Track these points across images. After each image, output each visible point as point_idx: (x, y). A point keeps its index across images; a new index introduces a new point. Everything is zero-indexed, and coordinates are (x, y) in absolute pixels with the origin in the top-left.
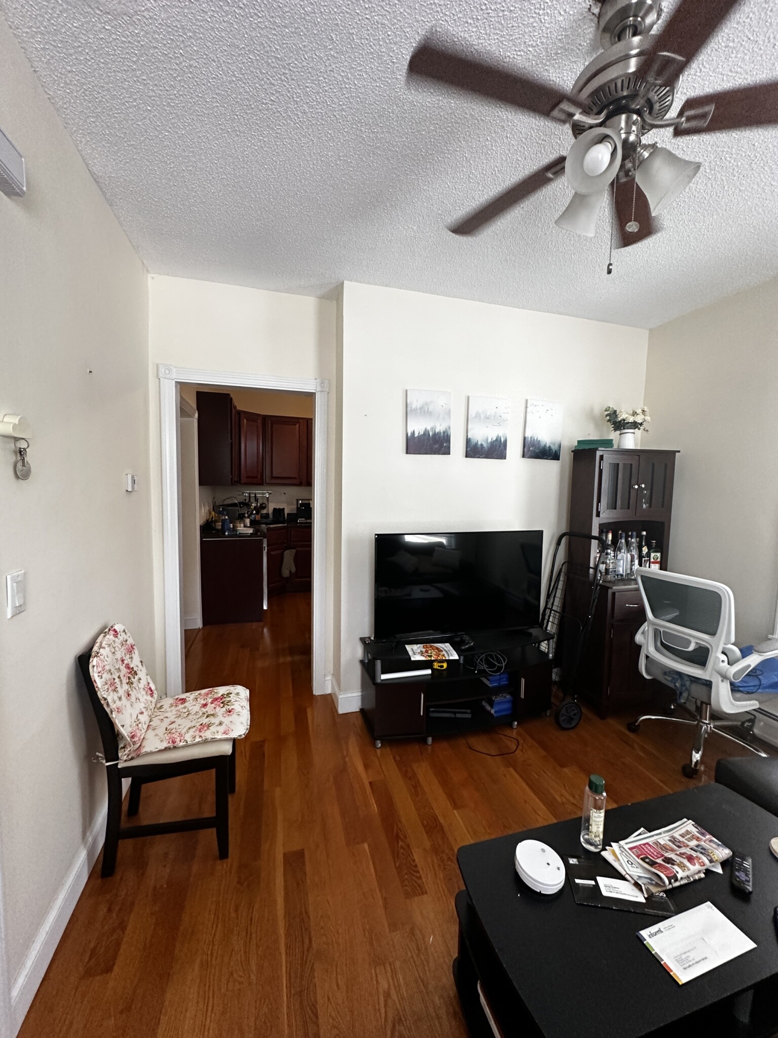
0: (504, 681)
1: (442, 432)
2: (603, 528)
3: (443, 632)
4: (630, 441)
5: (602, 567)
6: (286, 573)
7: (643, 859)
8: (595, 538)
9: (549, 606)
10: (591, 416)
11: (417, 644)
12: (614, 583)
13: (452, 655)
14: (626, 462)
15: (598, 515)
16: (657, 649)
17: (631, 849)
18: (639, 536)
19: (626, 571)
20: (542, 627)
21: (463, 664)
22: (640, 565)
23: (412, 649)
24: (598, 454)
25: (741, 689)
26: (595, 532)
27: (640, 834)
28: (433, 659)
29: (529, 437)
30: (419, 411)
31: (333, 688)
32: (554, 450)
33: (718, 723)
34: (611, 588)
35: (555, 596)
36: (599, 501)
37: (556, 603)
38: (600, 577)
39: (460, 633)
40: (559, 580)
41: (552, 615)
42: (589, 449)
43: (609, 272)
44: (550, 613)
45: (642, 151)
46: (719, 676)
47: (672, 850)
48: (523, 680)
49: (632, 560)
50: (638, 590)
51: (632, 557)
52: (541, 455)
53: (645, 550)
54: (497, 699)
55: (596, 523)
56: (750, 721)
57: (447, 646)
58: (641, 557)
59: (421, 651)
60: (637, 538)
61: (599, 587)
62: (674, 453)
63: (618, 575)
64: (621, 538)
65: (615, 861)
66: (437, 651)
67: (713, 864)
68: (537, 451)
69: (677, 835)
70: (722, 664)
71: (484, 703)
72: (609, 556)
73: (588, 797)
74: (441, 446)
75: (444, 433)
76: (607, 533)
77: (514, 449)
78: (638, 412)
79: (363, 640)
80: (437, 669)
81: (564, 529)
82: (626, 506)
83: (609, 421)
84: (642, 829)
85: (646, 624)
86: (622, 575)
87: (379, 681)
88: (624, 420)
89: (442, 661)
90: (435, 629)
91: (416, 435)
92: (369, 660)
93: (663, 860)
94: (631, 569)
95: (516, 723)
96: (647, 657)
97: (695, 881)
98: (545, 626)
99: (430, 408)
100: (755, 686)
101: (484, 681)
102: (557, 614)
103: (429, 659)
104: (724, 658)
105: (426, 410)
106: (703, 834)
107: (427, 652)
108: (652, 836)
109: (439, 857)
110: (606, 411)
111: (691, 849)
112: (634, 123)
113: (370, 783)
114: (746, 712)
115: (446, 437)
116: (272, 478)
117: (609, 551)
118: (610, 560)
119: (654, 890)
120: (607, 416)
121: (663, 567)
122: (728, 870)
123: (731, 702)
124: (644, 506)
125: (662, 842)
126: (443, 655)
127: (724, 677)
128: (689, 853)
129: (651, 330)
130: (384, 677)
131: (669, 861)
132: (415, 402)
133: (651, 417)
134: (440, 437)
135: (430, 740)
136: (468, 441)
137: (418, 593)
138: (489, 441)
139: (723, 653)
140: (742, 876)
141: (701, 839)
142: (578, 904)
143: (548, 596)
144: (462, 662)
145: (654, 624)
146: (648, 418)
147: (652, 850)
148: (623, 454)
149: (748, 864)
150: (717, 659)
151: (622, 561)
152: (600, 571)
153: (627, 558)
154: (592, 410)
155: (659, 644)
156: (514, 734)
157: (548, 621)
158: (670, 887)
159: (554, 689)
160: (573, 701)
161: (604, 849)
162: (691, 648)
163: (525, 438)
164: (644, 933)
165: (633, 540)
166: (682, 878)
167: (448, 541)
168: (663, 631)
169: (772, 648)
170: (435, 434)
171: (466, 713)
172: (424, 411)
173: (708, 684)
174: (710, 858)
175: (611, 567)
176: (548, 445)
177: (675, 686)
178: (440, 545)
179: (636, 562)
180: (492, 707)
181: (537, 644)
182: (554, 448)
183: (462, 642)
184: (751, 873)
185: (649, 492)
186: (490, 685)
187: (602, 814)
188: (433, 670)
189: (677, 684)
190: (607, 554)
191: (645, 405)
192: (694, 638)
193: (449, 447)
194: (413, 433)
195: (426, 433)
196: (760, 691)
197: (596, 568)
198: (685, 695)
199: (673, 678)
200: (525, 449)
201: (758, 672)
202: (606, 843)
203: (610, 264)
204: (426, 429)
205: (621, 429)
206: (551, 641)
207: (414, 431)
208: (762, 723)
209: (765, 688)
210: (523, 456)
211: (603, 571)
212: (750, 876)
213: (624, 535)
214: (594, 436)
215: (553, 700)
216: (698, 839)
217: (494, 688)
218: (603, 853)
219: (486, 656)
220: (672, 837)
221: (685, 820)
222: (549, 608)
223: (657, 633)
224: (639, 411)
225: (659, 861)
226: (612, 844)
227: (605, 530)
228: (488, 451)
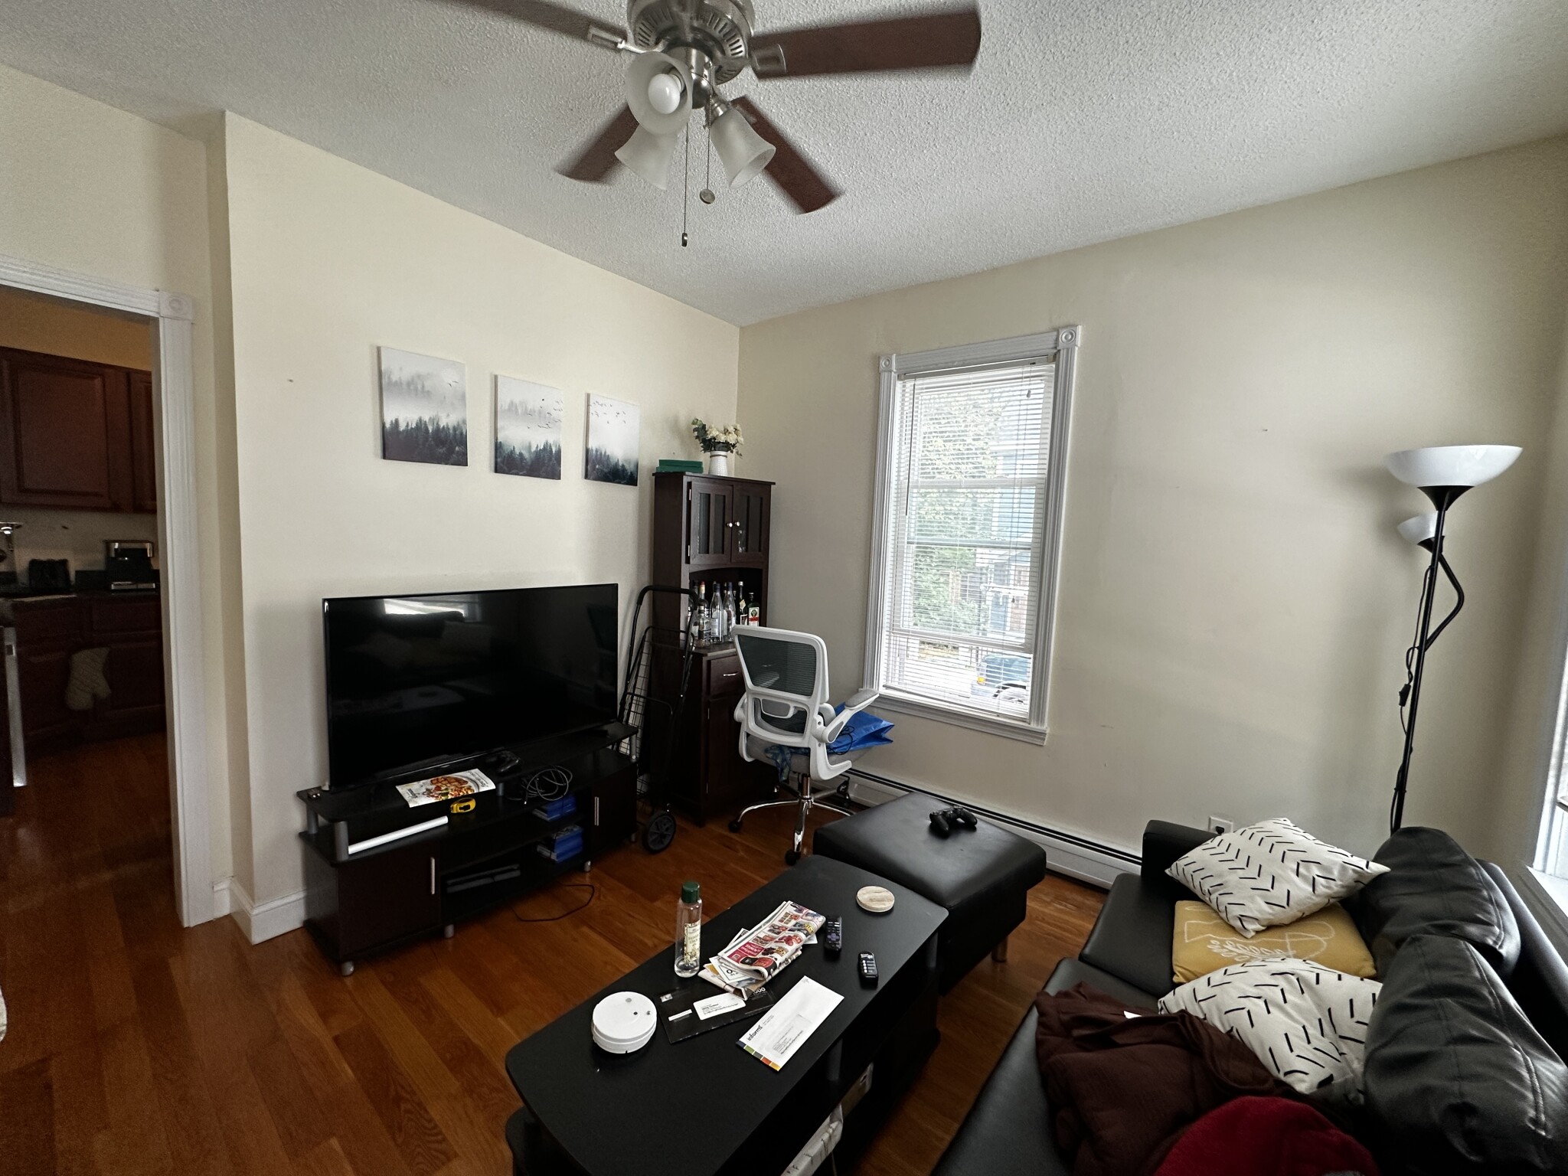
0: (569, 808)
1: (451, 426)
2: (696, 578)
3: (467, 753)
4: (723, 466)
5: (695, 629)
6: (80, 698)
7: (743, 962)
8: (685, 591)
9: (630, 690)
10: (674, 427)
11: (418, 780)
12: (708, 648)
13: (483, 785)
14: (719, 493)
15: (688, 561)
16: (757, 723)
17: (730, 957)
18: (736, 587)
19: (722, 632)
20: (621, 721)
21: (503, 797)
22: (738, 622)
23: (410, 790)
24: (686, 480)
25: (836, 750)
26: (685, 584)
27: (740, 936)
28: (450, 797)
29: (594, 449)
30: (404, 386)
31: (234, 899)
32: (629, 471)
33: (818, 796)
34: (706, 655)
35: (637, 676)
36: (688, 543)
37: (639, 685)
38: (693, 643)
39: (495, 750)
40: (642, 652)
41: (634, 702)
42: (674, 473)
43: (685, 244)
44: (632, 699)
45: (716, 105)
46: (816, 741)
47: (772, 939)
48: (597, 800)
49: (729, 619)
50: (736, 654)
51: (729, 613)
52: (611, 477)
53: (743, 604)
54: (558, 837)
55: (686, 571)
56: (844, 784)
57: (476, 773)
58: (738, 613)
59: (427, 790)
60: (733, 590)
61: (691, 656)
62: (769, 485)
63: (713, 638)
64: (715, 592)
65: (713, 976)
66: (456, 783)
67: (809, 936)
68: (606, 470)
69: (776, 922)
70: (818, 727)
71: (539, 848)
72: (703, 615)
73: (682, 912)
74: (451, 451)
75: (455, 429)
76: (699, 585)
77: (572, 464)
78: (730, 431)
79: (304, 796)
80: (458, 814)
81: (646, 581)
82: (721, 551)
83: (697, 437)
84: (743, 930)
85: (745, 695)
86: (718, 638)
87: (344, 858)
88: (715, 439)
89: (468, 798)
90: (452, 752)
91: (402, 427)
92: (319, 828)
93: (763, 954)
94: (728, 629)
95: (589, 863)
96: (748, 735)
97: (793, 961)
98: (624, 719)
99: (426, 384)
100: (847, 745)
101: (539, 815)
102: (642, 700)
103: (443, 798)
104: (820, 719)
105: (419, 387)
106: (800, 911)
107: (438, 788)
108: (753, 933)
109: (475, 1096)
110: (694, 423)
111: (790, 930)
112: (707, 66)
113: (336, 1039)
114: (841, 775)
115: (458, 437)
116: (23, 490)
117: (702, 608)
118: (703, 619)
119: (753, 988)
120: (695, 430)
121: (763, 622)
122: (822, 937)
123: (827, 764)
124: (740, 549)
125: (762, 935)
126: (469, 788)
127: (821, 740)
128: (787, 935)
129: (742, 328)
130: (353, 849)
131: (770, 951)
132: (398, 369)
133: (743, 437)
134: (447, 435)
135: (450, 930)
136: (498, 447)
137: (415, 700)
138: (533, 449)
139: (820, 714)
140: (833, 937)
141: (799, 916)
142: (673, 1044)
143: (628, 677)
144: (500, 793)
145: (755, 693)
146: (741, 439)
147: (752, 948)
148: (714, 483)
149: (838, 925)
150: (815, 720)
151: (717, 620)
152: (692, 634)
153: (723, 615)
154: (676, 421)
155: (759, 717)
156: (587, 881)
157: (630, 711)
158: (770, 977)
159: (640, 804)
160: (664, 812)
161: (702, 968)
162: (790, 714)
163: (587, 451)
164: (743, 1039)
165: (729, 593)
166: (780, 964)
167: (471, 611)
168: (763, 700)
169: (860, 700)
170: (438, 431)
171: (512, 870)
172: (415, 388)
173: (806, 752)
174: (805, 932)
175: (705, 629)
176: (620, 464)
177: (777, 762)
178: (455, 616)
179: (734, 620)
180: (552, 849)
181: (615, 746)
182: (630, 468)
183: (501, 762)
184: (840, 932)
185: (745, 532)
186: (549, 819)
187: (698, 926)
188: (450, 816)
189: (778, 761)
190: (700, 612)
191: (737, 422)
192: (792, 701)
193: (465, 454)
194: (396, 423)
195: (421, 426)
196: (852, 748)
197: (687, 631)
198: (786, 771)
199: (774, 754)
200: (589, 467)
201: (851, 729)
202: (704, 960)
203: (685, 235)
204: (420, 420)
205: (711, 450)
206: (634, 737)
207: (397, 421)
208: (856, 785)
209: (858, 744)
210: (586, 477)
211: (696, 635)
212: (840, 934)
213: (719, 587)
214: (680, 457)
215: (639, 819)
216: (796, 917)
217: (553, 821)
218: (702, 974)
219: (540, 777)
220: (773, 926)
221: (785, 902)
222: (630, 694)
223: (756, 702)
224: (731, 429)
225: (760, 956)
226: (710, 959)
227: (696, 581)
228: (531, 466)
